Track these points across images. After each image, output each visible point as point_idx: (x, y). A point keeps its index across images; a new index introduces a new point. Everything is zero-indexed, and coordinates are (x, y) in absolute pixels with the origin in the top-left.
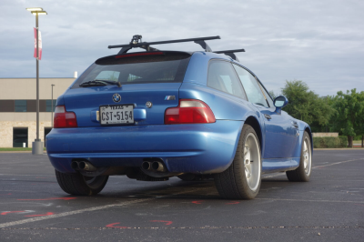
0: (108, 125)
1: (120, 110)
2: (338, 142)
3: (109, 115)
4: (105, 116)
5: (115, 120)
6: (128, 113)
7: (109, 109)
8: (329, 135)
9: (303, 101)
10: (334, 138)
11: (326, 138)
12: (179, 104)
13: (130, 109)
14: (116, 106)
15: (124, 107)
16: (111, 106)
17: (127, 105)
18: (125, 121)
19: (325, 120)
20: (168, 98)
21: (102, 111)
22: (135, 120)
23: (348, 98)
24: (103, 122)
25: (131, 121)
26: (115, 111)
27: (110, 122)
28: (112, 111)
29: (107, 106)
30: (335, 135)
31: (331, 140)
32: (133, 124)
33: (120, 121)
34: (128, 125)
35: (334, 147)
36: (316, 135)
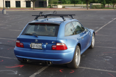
0: (34, 49)
1: (38, 45)
2: (100, 7)
3: (34, 46)
4: (33, 46)
5: (36, 47)
6: (40, 46)
7: (34, 44)
10: (99, 5)
11: (97, 5)
12: (56, 44)
13: (41, 44)
16: (35, 43)
17: (40, 43)
18: (39, 48)
20: (53, 42)
21: (32, 44)
24: (32, 48)
25: (41, 48)
26: (36, 45)
27: (34, 48)
29: (33, 43)
30: (100, 4)
31: (98, 6)
33: (38, 48)
34: (40, 49)
35: (99, 8)
36: (94, 4)
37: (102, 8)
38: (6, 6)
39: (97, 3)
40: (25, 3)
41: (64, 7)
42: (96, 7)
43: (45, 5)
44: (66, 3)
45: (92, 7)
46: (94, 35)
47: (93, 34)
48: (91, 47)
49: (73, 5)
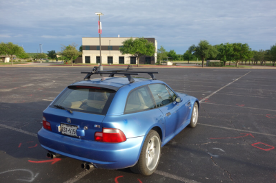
2: (220, 64)
8: (217, 61)
9: (206, 49)
11: (215, 62)
19: (214, 56)
23: (225, 46)
30: (219, 61)
31: (217, 63)
35: (218, 66)
36: (211, 61)
37: (221, 66)
38: (108, 62)
39: (215, 59)
40: (129, 59)
41: (174, 64)
42: (214, 65)
43: (152, 62)
44: (178, 60)
45: (208, 65)
46: (197, 105)
47: (194, 105)
48: (190, 126)
49: (187, 62)
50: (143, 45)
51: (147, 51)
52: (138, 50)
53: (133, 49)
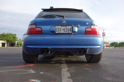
0: (59, 34)
1: (65, 28)
3: (60, 30)
4: (58, 30)
5: (62, 32)
6: (69, 29)
7: (60, 27)
12: (91, 27)
13: (70, 27)
14: (64, 25)
15: (67, 26)
16: (61, 25)
17: (69, 25)
18: (68, 32)
21: (56, 28)
22: (72, 32)
24: (57, 32)
25: (71, 32)
26: (63, 28)
27: (60, 32)
28: (61, 27)
29: (59, 25)
32: (71, 34)
33: (65, 32)
34: (69, 34)
50: (11, 36)
51: (13, 39)
52: (8, 39)
53: (5, 38)
